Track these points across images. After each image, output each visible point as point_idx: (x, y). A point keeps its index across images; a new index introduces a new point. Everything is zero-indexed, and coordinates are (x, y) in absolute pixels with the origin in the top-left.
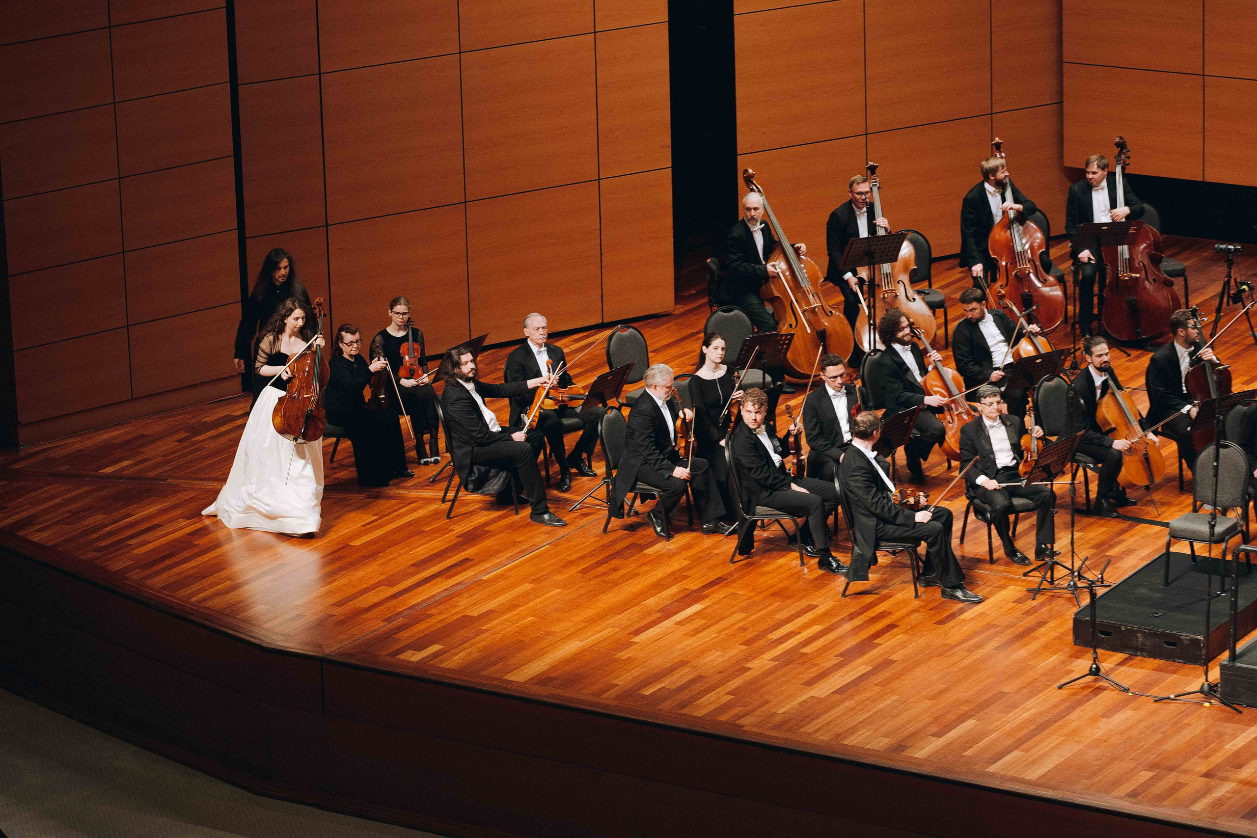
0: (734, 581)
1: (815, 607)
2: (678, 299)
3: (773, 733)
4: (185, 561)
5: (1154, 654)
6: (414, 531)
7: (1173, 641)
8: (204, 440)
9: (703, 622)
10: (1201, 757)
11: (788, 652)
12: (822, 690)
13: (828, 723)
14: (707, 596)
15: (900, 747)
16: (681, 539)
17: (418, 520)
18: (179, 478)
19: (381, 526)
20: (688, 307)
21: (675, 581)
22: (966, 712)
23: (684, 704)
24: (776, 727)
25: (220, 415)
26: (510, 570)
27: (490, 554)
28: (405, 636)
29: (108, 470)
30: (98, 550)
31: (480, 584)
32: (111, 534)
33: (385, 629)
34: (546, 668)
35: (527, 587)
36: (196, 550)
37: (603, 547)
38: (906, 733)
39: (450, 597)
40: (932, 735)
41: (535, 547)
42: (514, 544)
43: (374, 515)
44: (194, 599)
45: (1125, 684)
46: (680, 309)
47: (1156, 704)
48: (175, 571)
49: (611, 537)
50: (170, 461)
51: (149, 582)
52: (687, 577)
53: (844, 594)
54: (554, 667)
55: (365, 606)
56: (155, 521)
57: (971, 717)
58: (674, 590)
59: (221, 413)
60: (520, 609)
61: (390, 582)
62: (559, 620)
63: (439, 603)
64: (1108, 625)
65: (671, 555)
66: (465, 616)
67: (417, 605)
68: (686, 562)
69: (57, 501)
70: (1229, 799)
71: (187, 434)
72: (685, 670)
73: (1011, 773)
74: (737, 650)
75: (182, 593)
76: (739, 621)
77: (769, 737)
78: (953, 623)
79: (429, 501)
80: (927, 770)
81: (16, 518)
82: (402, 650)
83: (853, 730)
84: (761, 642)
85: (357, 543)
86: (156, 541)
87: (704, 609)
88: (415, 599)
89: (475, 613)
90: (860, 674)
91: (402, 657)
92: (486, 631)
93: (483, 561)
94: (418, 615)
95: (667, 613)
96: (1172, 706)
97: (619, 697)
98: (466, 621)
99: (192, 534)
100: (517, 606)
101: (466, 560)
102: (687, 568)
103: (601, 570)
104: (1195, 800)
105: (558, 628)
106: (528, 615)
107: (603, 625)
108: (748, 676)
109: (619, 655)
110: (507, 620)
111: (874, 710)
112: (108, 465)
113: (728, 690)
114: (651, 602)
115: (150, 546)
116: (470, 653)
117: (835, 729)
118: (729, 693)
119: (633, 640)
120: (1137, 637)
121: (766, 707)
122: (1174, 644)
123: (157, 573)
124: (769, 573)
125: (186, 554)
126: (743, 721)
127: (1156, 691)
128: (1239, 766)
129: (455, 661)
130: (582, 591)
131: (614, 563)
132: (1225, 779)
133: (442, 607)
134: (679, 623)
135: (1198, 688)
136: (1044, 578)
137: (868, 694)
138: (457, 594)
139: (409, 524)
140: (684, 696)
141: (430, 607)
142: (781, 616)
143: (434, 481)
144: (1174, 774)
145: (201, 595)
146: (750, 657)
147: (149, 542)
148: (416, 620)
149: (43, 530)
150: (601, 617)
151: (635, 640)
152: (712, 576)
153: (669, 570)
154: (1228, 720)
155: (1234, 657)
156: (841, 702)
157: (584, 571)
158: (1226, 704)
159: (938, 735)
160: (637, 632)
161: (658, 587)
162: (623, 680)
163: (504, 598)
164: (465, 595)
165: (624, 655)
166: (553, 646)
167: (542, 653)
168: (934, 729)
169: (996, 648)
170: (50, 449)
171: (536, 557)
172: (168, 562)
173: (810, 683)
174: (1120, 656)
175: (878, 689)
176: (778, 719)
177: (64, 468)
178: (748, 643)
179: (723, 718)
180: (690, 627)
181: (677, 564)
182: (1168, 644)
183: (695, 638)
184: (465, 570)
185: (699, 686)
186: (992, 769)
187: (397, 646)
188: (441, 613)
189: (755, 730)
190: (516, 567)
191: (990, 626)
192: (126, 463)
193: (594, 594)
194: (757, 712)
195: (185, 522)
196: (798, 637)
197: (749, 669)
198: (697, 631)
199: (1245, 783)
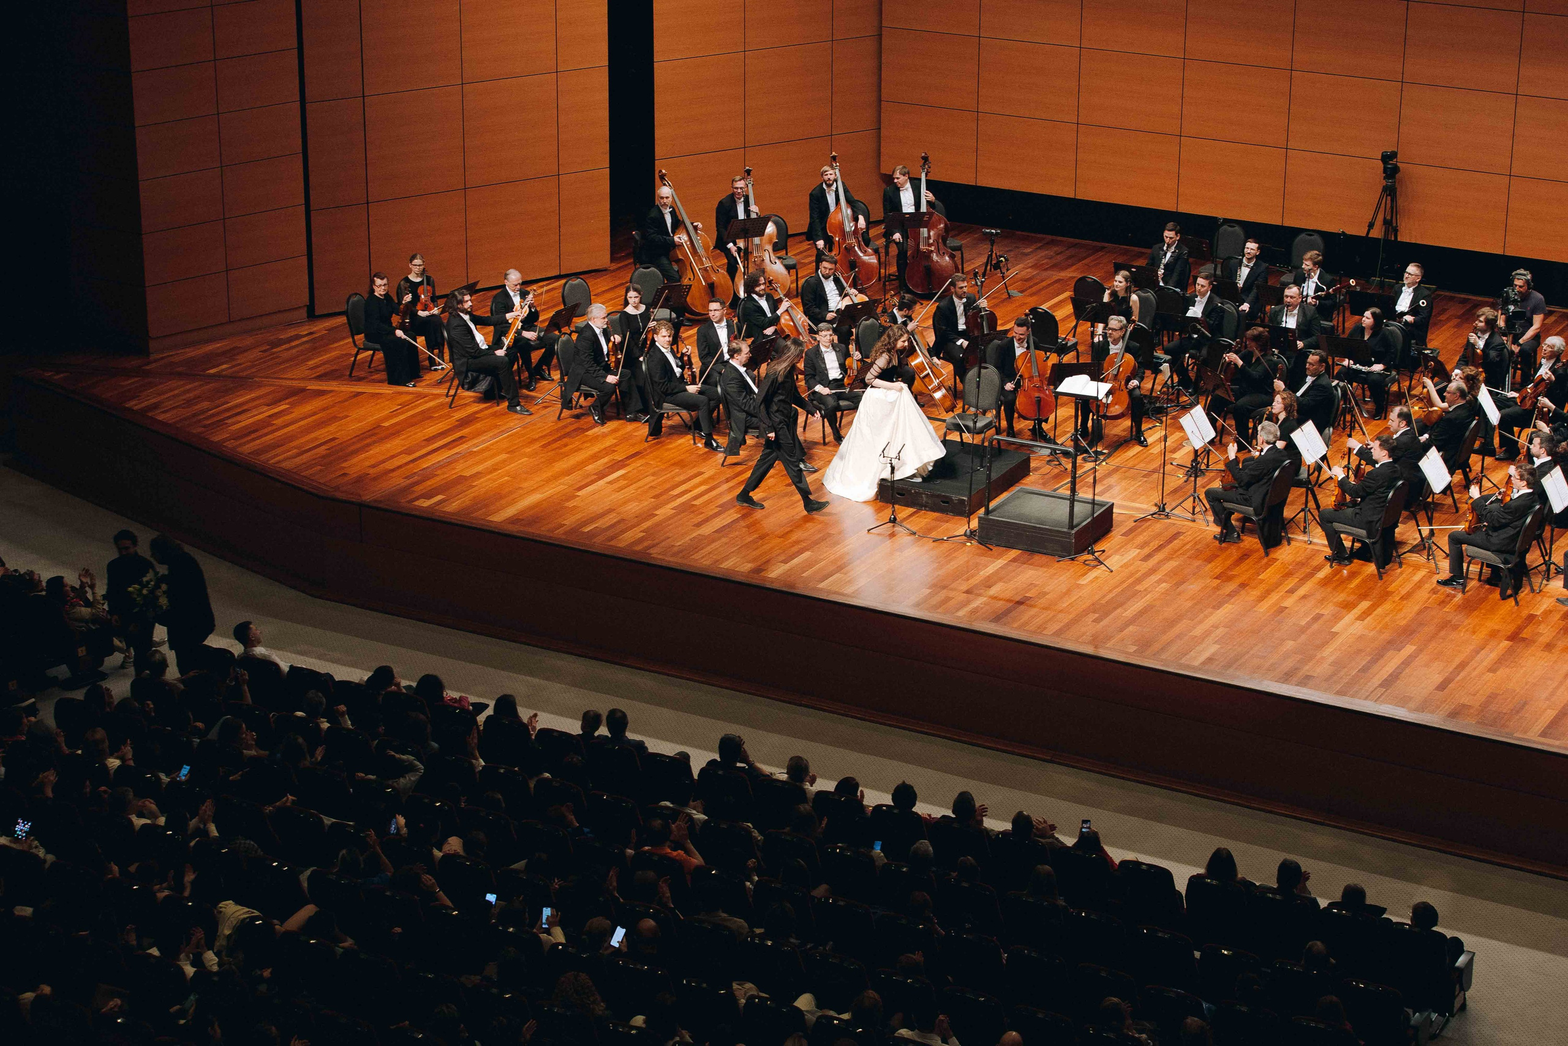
0: (647, 455)
1: (703, 473)
2: (613, 259)
3: (671, 559)
4: (266, 435)
5: (933, 510)
6: (426, 417)
7: (947, 500)
8: (280, 351)
9: (626, 482)
10: (962, 580)
11: (683, 503)
12: (707, 530)
13: (710, 553)
14: (628, 465)
15: (758, 570)
16: (612, 425)
17: (429, 409)
18: (262, 377)
19: (403, 413)
20: (619, 265)
21: (607, 454)
22: (805, 547)
23: (612, 538)
24: (675, 555)
25: (293, 334)
26: (492, 445)
27: (478, 434)
28: (419, 489)
29: (212, 371)
30: (205, 426)
31: (472, 453)
32: (213, 415)
33: (404, 484)
34: (516, 512)
35: (504, 456)
36: (274, 427)
37: (557, 430)
38: (763, 560)
39: (450, 463)
40: (782, 562)
41: (511, 429)
42: (496, 426)
43: (400, 405)
44: (271, 462)
45: (914, 529)
46: (614, 266)
47: (935, 544)
48: (258, 442)
49: (561, 424)
50: (256, 365)
51: (240, 449)
52: (614, 451)
53: (722, 465)
54: (522, 512)
55: (391, 468)
56: (245, 407)
57: (808, 550)
58: (605, 460)
59: (292, 333)
60: (500, 471)
61: (408, 451)
62: (526, 480)
63: (442, 467)
64: (903, 489)
65: (605, 435)
66: (461, 476)
67: (427, 468)
68: (615, 441)
69: (176, 392)
70: (982, 608)
71: (268, 347)
72: (613, 515)
73: (835, 588)
74: (647, 502)
75: (263, 457)
76: (650, 482)
77: (669, 562)
79: (438, 396)
80: (776, 586)
81: (146, 403)
82: (417, 498)
83: (726, 558)
84: (665, 497)
85: (386, 424)
86: (246, 421)
87: (627, 473)
88: (425, 464)
89: (467, 474)
90: (732, 520)
91: (416, 503)
92: (475, 486)
93: (473, 438)
94: (427, 475)
95: (601, 475)
96: (946, 545)
97: (565, 533)
98: (461, 479)
99: (270, 416)
100: (496, 470)
101: (461, 438)
102: (616, 445)
103: (555, 446)
104: (958, 610)
105: (525, 485)
106: (505, 476)
107: (557, 483)
108: (656, 519)
109: (567, 504)
110: (489, 479)
112: (214, 367)
113: (641, 529)
114: (590, 468)
115: (243, 424)
116: (464, 501)
117: (714, 557)
118: (642, 532)
119: (577, 494)
120: (922, 497)
121: (668, 541)
122: (947, 503)
123: (245, 444)
124: (671, 449)
125: (266, 430)
126: (651, 551)
127: (934, 535)
128: (990, 587)
129: (453, 507)
130: (543, 460)
131: (565, 440)
132: (980, 595)
133: (445, 470)
134: (610, 483)
135: (963, 533)
138: (456, 461)
139: (423, 412)
140: (610, 533)
141: (437, 469)
142: (677, 479)
143: (440, 383)
144: (945, 591)
145: (277, 459)
146: (657, 507)
147: (240, 422)
148: (426, 479)
149: (163, 412)
150: (556, 477)
151: (579, 493)
152: (632, 451)
153: (603, 447)
154: (982, 555)
155: (988, 512)
156: (719, 539)
157: (544, 446)
158: (981, 544)
159: (785, 562)
160: (580, 489)
161: (595, 457)
162: (570, 521)
163: (489, 463)
164: (461, 461)
165: (570, 504)
166: (522, 497)
167: (514, 502)
168: (782, 558)
170: (172, 355)
171: (511, 435)
172: (253, 436)
173: (698, 525)
174: (911, 510)
176: (675, 549)
177: (180, 369)
178: (656, 497)
179: (638, 548)
180: (616, 486)
181: (609, 442)
182: (944, 502)
183: (619, 493)
184: (461, 444)
185: (622, 526)
186: (821, 585)
187: (414, 496)
188: (444, 473)
189: (660, 557)
190: (497, 442)
192: (224, 366)
193: (551, 461)
194: (661, 545)
195: (266, 408)
196: (691, 493)
197: (657, 515)
198: (621, 489)
199: (995, 598)
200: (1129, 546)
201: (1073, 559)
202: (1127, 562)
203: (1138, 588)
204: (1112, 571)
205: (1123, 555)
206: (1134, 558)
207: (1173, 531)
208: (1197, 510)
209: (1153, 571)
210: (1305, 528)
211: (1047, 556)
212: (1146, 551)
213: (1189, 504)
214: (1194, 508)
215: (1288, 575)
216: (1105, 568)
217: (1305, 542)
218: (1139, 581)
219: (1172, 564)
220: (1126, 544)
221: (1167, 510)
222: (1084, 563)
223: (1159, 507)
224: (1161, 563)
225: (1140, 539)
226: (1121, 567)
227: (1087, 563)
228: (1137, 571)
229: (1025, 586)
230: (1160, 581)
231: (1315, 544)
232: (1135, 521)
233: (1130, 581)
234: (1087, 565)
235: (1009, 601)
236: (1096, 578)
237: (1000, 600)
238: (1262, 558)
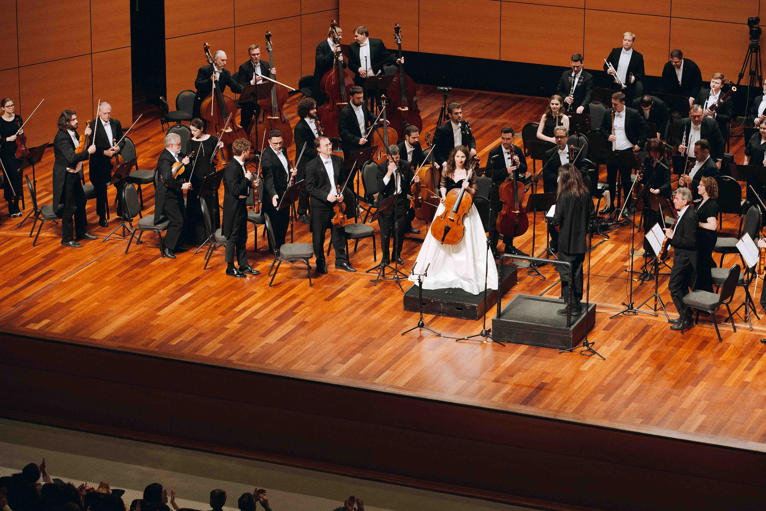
0: (206, 279)
1: (255, 293)
3: (249, 365)
5: (450, 315)
6: (16, 255)
7: (461, 308)
9: (195, 302)
11: (246, 319)
12: (271, 339)
13: (280, 358)
14: (193, 288)
15: (323, 371)
17: (16, 249)
21: (173, 280)
22: (355, 350)
23: (196, 350)
24: (251, 361)
27: (63, 268)
28: (28, 315)
34: (113, 331)
35: (89, 285)
37: (127, 262)
38: (325, 362)
39: (47, 292)
40: (339, 363)
45: (438, 331)
47: (457, 342)
54: (117, 331)
57: (358, 352)
58: (173, 285)
60: (89, 298)
62: (112, 304)
64: (424, 299)
65: (167, 265)
66: (59, 303)
67: (29, 297)
68: (177, 269)
70: (511, 393)
72: (191, 330)
73: (389, 383)
74: (217, 318)
76: (215, 302)
77: (248, 367)
78: (334, 300)
79: (22, 237)
82: (28, 323)
83: (294, 361)
84: (230, 314)
87: (193, 295)
90: (290, 330)
91: (29, 327)
92: (73, 311)
93: (60, 271)
94: (30, 304)
95: (173, 298)
96: (467, 343)
97: (158, 347)
98: (60, 306)
100: (86, 297)
101: (51, 271)
102: (178, 272)
103: (128, 275)
104: (493, 395)
105: (113, 308)
106: (95, 301)
107: (139, 306)
108: (228, 332)
109: (152, 323)
110: (83, 305)
111: (303, 350)
113: (218, 341)
114: (162, 292)
116: (67, 324)
117: (284, 362)
118: (219, 343)
119: (158, 314)
120: (440, 306)
121: (243, 349)
122: (461, 309)
126: (231, 358)
127: (455, 335)
128: (512, 376)
129: (59, 329)
130: (122, 287)
131: (136, 270)
132: (507, 383)
133: (44, 298)
134: (182, 304)
135: (479, 333)
136: (380, 274)
137: (297, 341)
138: (50, 291)
139: (12, 251)
140: (194, 345)
141: (37, 298)
143: (21, 226)
146: (226, 322)
150: (136, 301)
152: (193, 276)
153: (167, 275)
154: (499, 350)
155: (499, 315)
156: (284, 346)
157: (120, 276)
158: (496, 342)
159: (343, 362)
160: (159, 309)
162: (159, 336)
168: (339, 359)
169: (362, 313)
171: (91, 268)
173: (264, 336)
174: (431, 316)
175: (302, 338)
176: (250, 356)
178: (222, 314)
179: (220, 357)
180: (187, 306)
182: (458, 309)
183: (192, 312)
184: (51, 277)
185: (201, 339)
186: (377, 381)
188: (44, 301)
189: (239, 363)
190: (80, 274)
191: (354, 301)
194: (238, 353)
196: (250, 310)
197: (227, 329)
198: (192, 308)
199: (517, 385)
200: (612, 338)
201: (571, 351)
202: (614, 351)
203: (629, 371)
204: (605, 359)
205: (609, 346)
206: (619, 348)
207: (642, 324)
208: (658, 307)
209: (637, 357)
210: (746, 318)
211: (550, 349)
212: (626, 342)
213: (651, 303)
214: (656, 305)
215: (742, 355)
216: (598, 357)
217: (747, 329)
218: (628, 366)
219: (648, 352)
220: (609, 336)
221: (635, 308)
222: (581, 353)
223: (628, 306)
224: (641, 350)
225: (619, 332)
226: (611, 355)
227: (583, 353)
228: (625, 358)
229: (539, 374)
230: (644, 366)
231: (755, 330)
232: (611, 318)
233: (622, 366)
234: (583, 355)
235: (530, 387)
236: (594, 365)
237: (523, 386)
238: (717, 344)
